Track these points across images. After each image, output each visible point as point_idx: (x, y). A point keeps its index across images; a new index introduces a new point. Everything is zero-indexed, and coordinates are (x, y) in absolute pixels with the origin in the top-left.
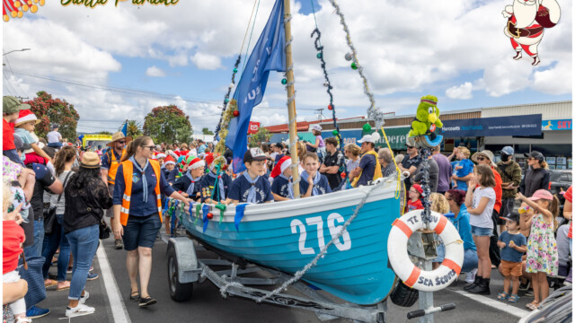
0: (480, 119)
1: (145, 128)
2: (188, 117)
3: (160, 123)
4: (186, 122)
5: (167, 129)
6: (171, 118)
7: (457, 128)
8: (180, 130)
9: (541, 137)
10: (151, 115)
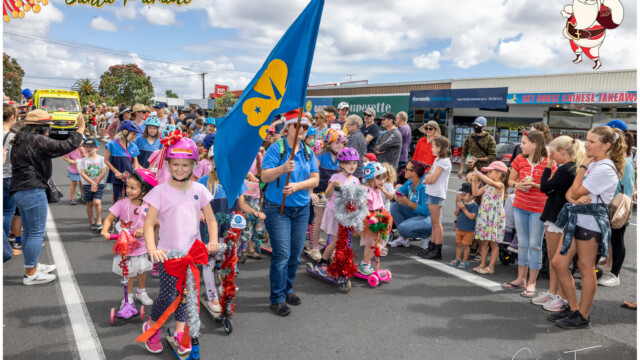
0: (450, 90)
1: (101, 87)
2: (149, 78)
3: (117, 83)
4: (147, 83)
5: (127, 89)
6: (130, 78)
7: (428, 99)
8: (139, 91)
9: (506, 110)
10: (107, 74)
